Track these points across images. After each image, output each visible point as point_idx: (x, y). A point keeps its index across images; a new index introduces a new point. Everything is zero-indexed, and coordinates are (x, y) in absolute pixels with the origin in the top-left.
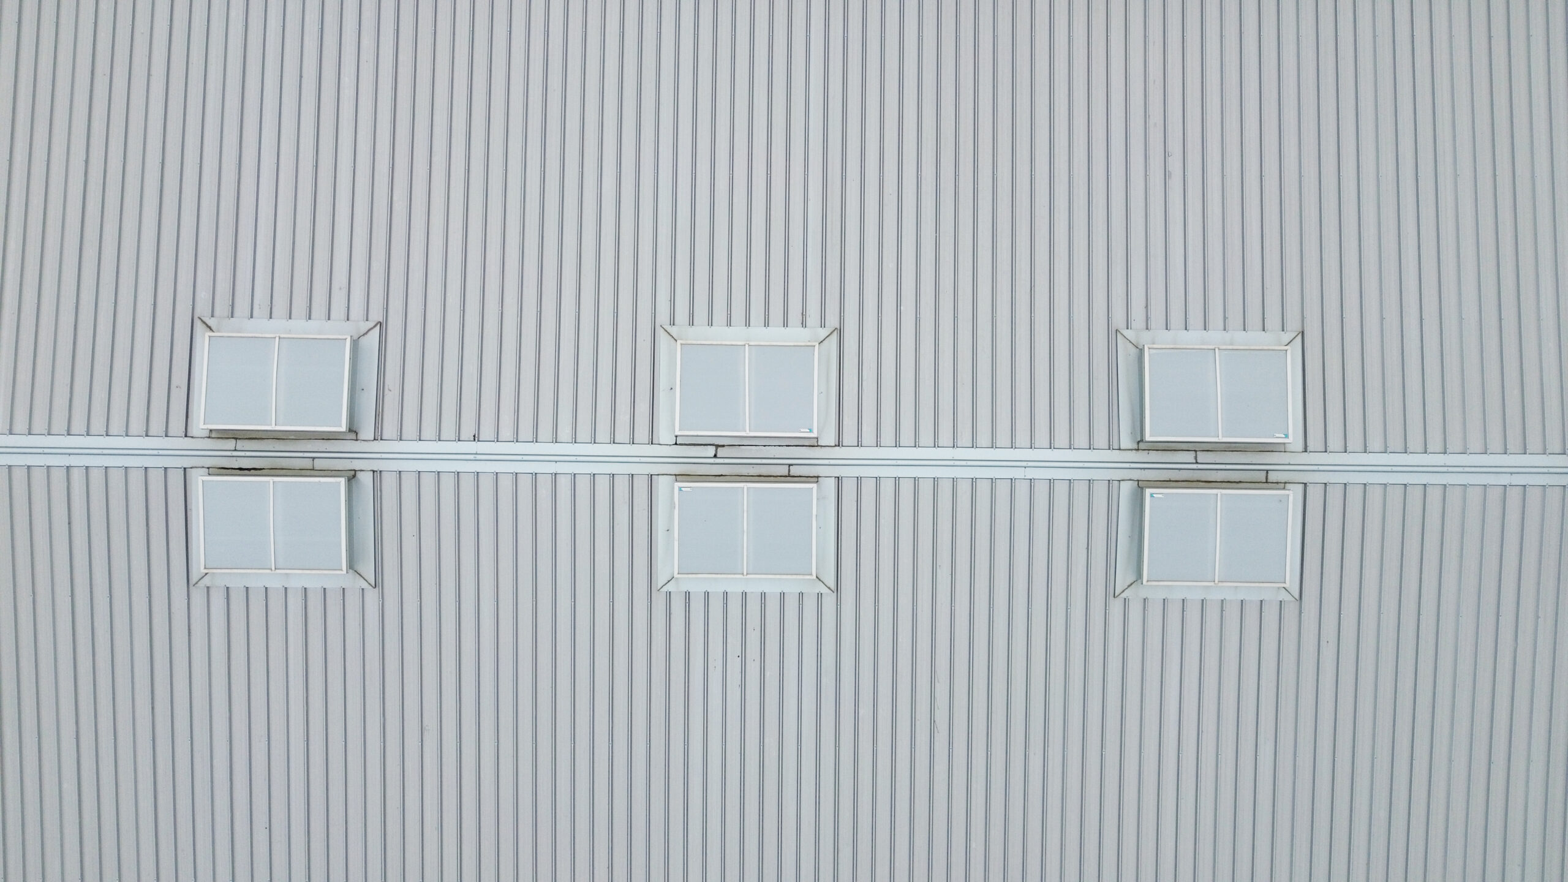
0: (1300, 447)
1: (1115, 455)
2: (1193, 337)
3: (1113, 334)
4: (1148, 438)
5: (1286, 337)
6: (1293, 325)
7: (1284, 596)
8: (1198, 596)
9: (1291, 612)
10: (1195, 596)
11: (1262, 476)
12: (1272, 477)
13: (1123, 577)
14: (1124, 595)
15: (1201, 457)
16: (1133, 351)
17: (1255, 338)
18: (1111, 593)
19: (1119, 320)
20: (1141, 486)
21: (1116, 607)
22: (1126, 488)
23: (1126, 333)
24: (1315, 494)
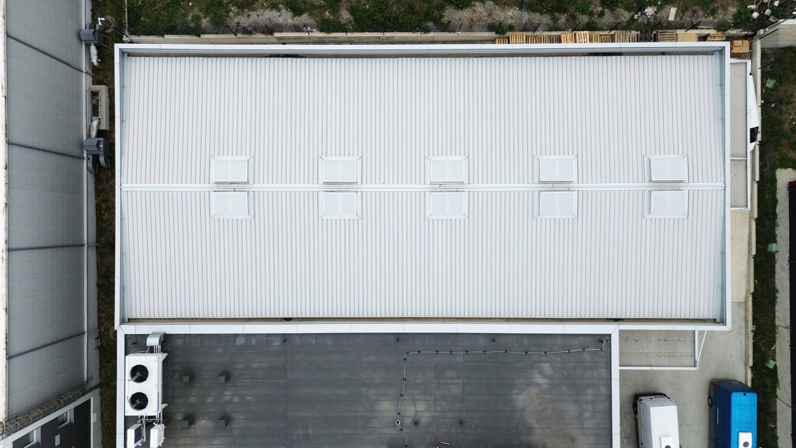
0: (577, 182)
1: (534, 185)
2: (552, 157)
3: (533, 156)
4: (541, 180)
5: (574, 156)
6: (575, 153)
7: (574, 217)
8: (554, 217)
9: (575, 221)
10: (553, 217)
11: (568, 189)
12: (570, 189)
13: (536, 213)
14: (536, 218)
15: (554, 185)
16: (538, 160)
17: (566, 157)
18: (533, 217)
19: (534, 154)
20: (540, 192)
21: (534, 221)
22: (537, 193)
23: (536, 156)
24: (580, 193)
